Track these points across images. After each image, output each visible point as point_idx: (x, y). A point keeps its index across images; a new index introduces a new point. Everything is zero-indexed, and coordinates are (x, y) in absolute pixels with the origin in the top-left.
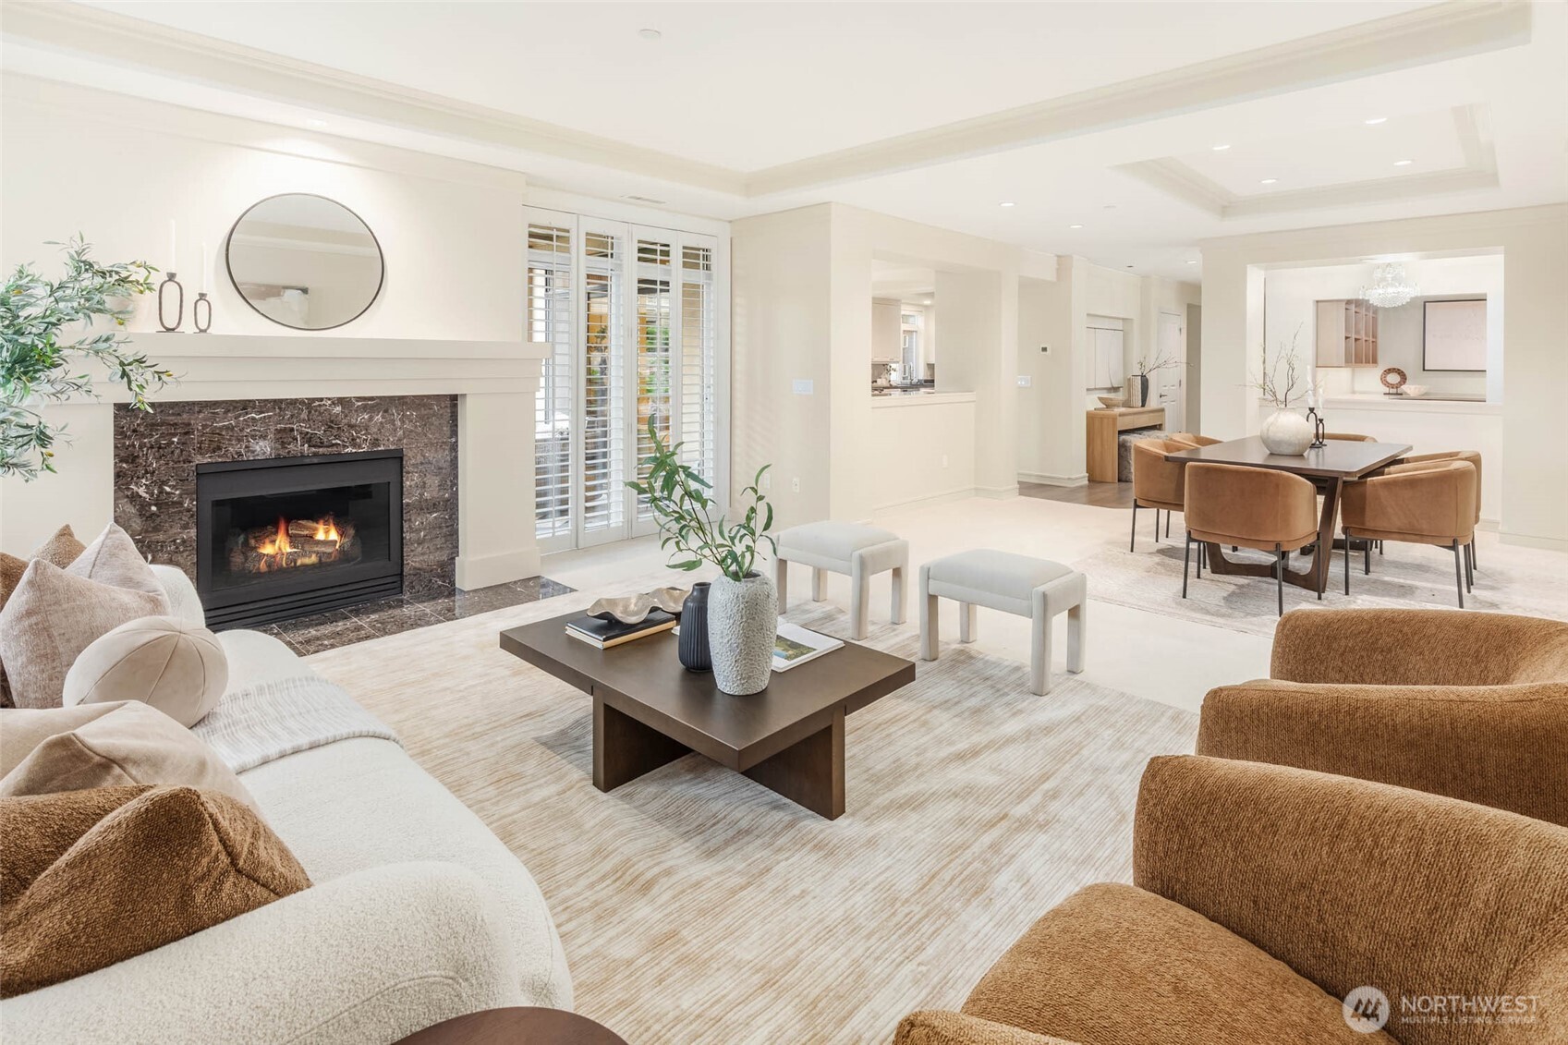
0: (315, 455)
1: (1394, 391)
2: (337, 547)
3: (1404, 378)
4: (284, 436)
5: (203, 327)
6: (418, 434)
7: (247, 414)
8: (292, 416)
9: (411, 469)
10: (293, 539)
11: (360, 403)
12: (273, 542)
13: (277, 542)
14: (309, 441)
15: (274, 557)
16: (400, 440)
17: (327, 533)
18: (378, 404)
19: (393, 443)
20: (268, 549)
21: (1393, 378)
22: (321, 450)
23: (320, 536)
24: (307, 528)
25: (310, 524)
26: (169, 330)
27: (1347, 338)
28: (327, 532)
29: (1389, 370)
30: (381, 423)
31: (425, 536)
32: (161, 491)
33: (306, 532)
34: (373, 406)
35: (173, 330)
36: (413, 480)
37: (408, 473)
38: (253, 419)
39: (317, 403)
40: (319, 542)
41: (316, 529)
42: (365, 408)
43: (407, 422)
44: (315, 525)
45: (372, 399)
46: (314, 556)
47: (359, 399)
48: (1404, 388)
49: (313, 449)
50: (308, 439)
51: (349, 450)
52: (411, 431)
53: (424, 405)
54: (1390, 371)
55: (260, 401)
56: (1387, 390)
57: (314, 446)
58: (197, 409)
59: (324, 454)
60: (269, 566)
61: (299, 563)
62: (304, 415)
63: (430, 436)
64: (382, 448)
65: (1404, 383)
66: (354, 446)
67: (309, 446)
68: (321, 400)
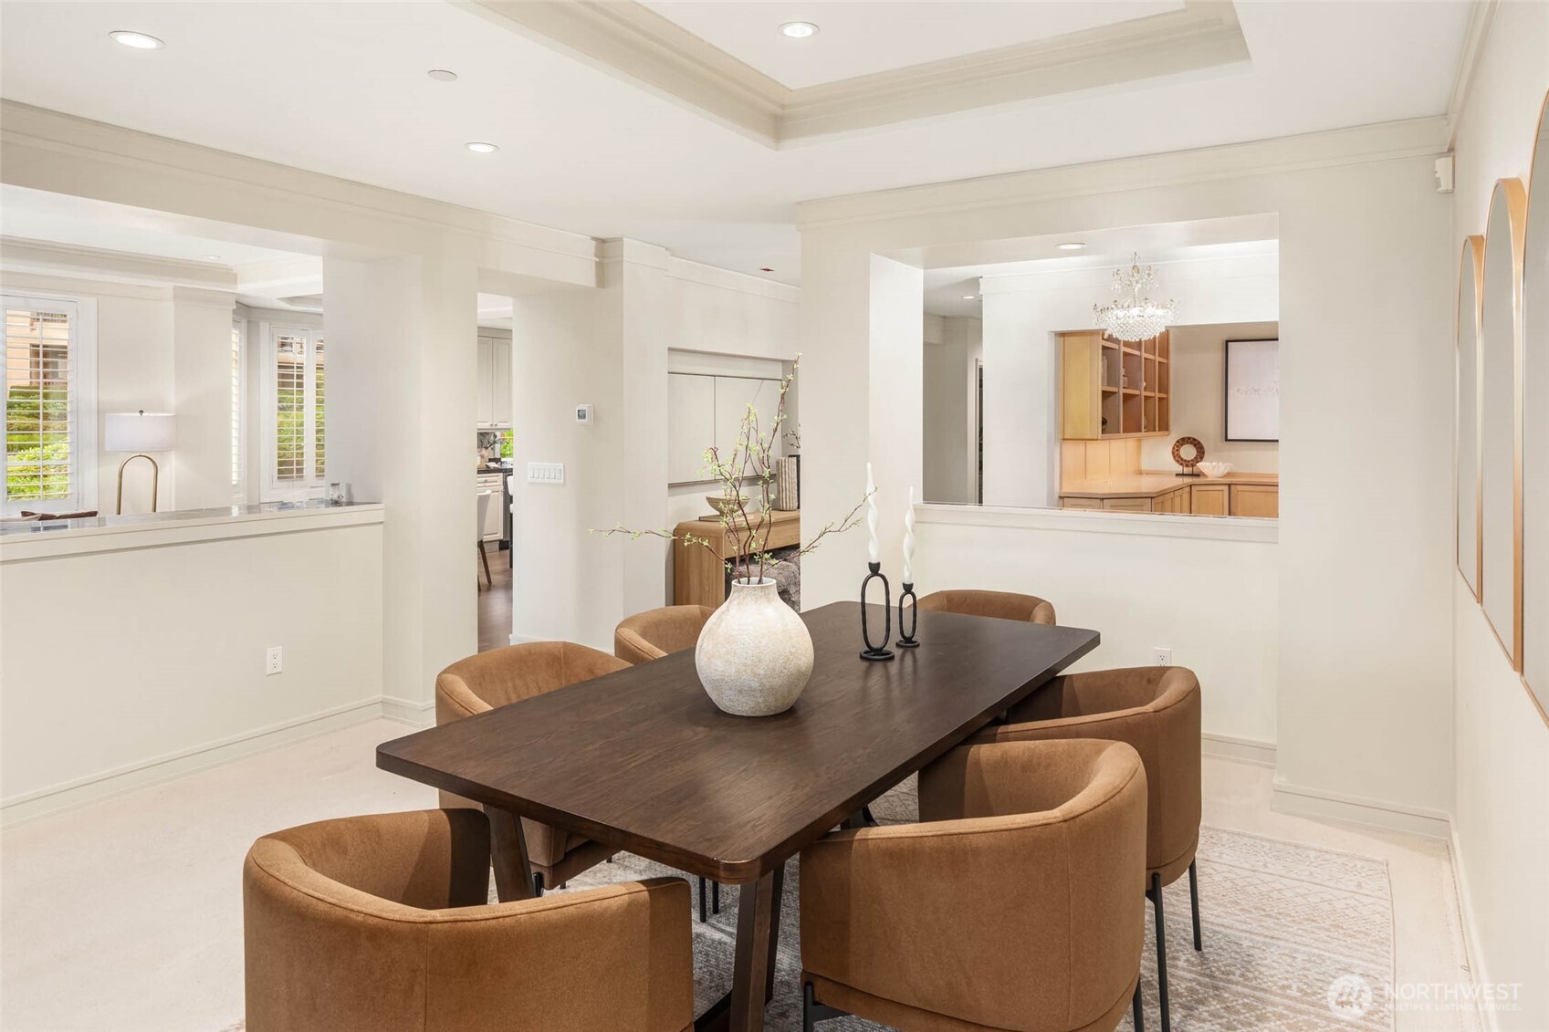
1: (1187, 470)
3: (1201, 453)
21: (1188, 452)
27: (1106, 395)
29: (1183, 439)
48: (1202, 466)
54: (1184, 441)
56: (1179, 469)
65: (1202, 458)
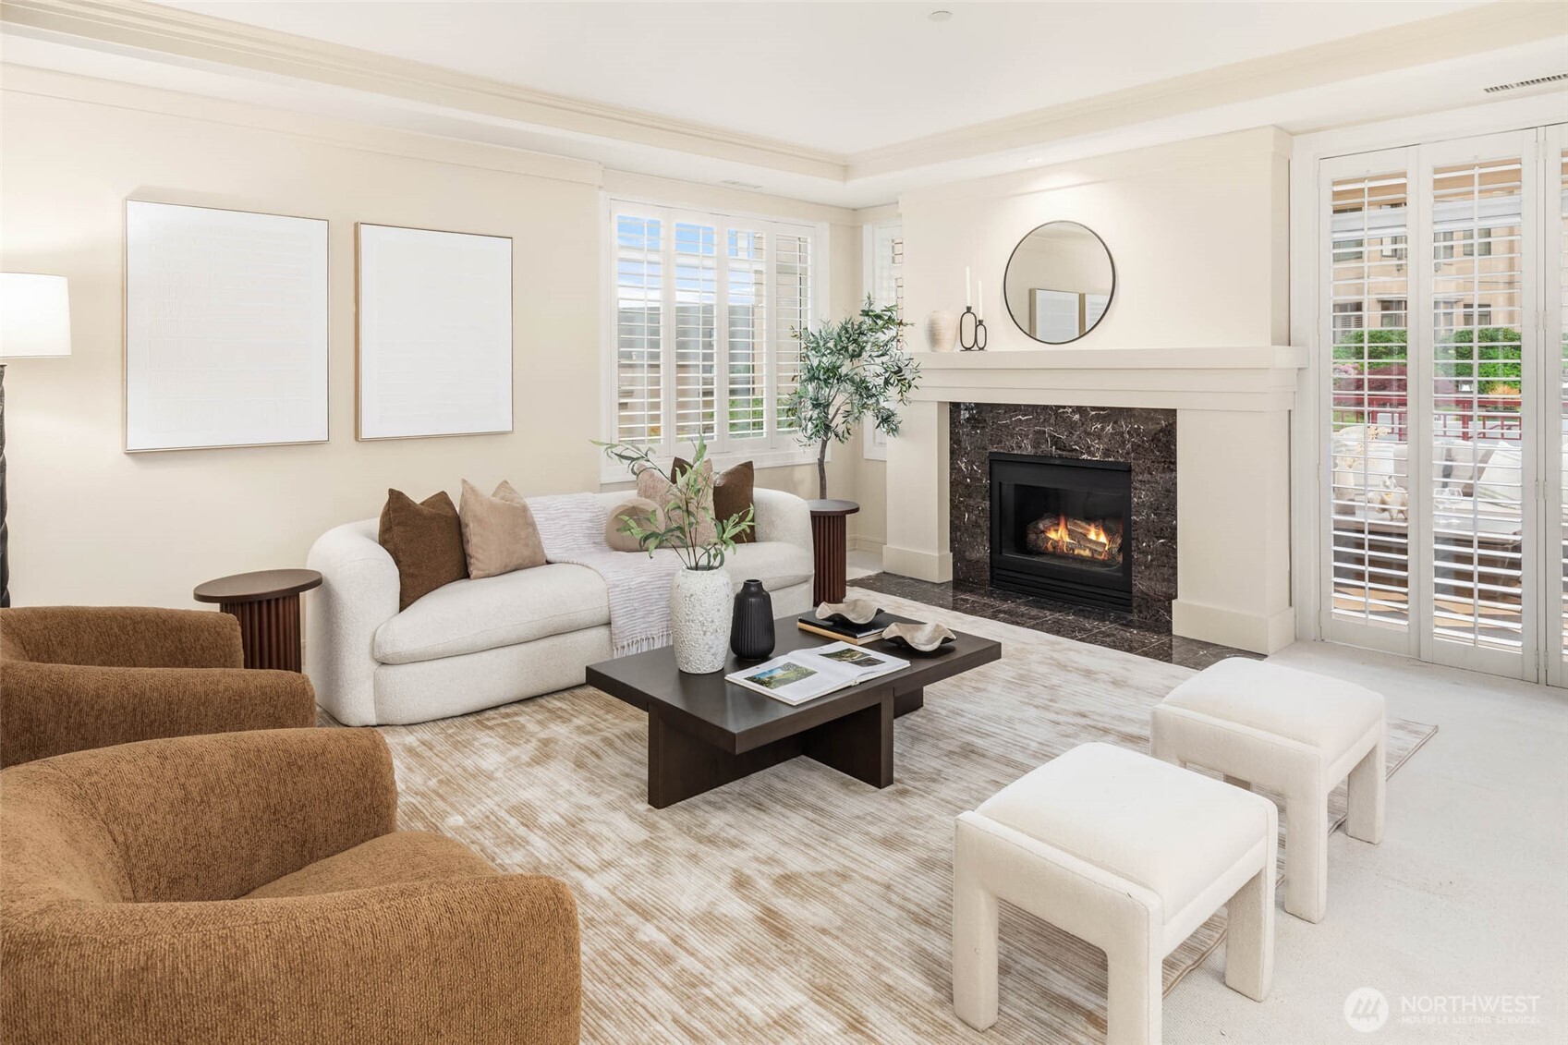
0: (1060, 456)
2: (1106, 549)
4: (1039, 438)
5: (981, 346)
6: (1146, 450)
7: (1017, 415)
8: (1045, 420)
9: (1138, 485)
10: (1071, 533)
11: (1094, 413)
12: (1056, 531)
13: (1059, 532)
14: (1056, 444)
15: (1057, 542)
16: (1128, 453)
17: (1096, 535)
18: (1109, 415)
19: (1122, 455)
20: (1052, 535)
22: (1064, 453)
23: (1092, 536)
24: (1083, 528)
25: (1083, 524)
26: (967, 349)
28: (1098, 535)
30: (1111, 433)
31: (1151, 560)
32: (972, 469)
33: (1081, 531)
34: (1104, 416)
35: (970, 349)
36: (1140, 498)
37: (1136, 489)
38: (1020, 419)
39: (1061, 410)
40: (1090, 541)
41: (1089, 530)
42: (1098, 418)
43: (1135, 435)
44: (1087, 527)
45: (1103, 409)
46: (1087, 550)
47: (1094, 408)
49: (1059, 452)
50: (1056, 442)
51: (1085, 457)
52: (1139, 446)
53: (1152, 419)
55: (1025, 406)
57: (1060, 449)
58: (989, 409)
59: (1066, 458)
60: (1054, 548)
61: (1076, 552)
62: (1052, 421)
63: (1158, 453)
64: (1111, 459)
66: (1089, 453)
67: (1056, 448)
68: (1064, 407)
